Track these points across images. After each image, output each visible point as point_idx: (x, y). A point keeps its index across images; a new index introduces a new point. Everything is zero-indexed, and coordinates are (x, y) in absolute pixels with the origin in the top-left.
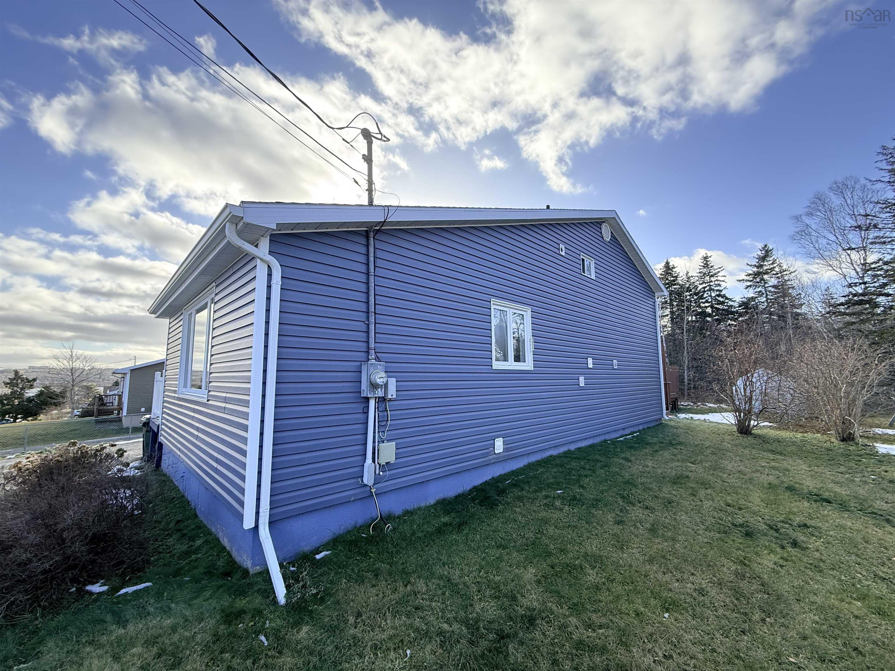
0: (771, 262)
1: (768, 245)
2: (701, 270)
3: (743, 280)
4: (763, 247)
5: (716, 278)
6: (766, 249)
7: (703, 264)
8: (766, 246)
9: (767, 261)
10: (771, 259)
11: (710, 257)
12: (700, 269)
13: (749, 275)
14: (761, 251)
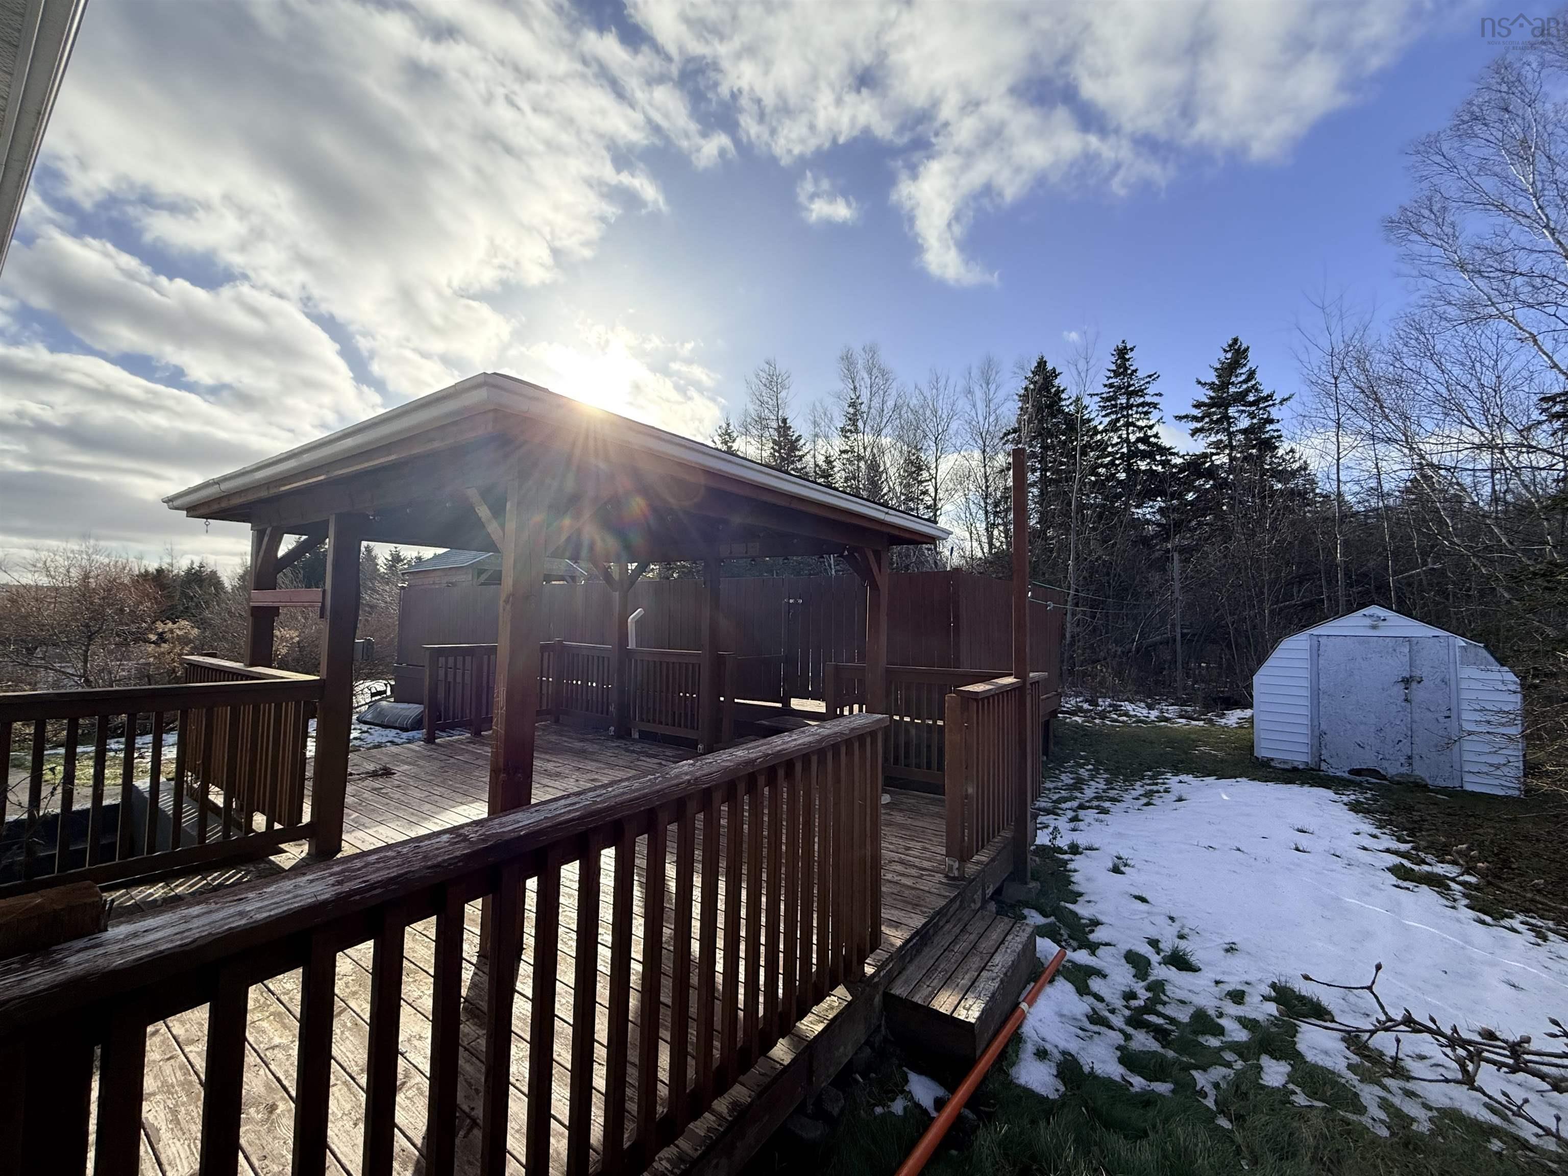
0: (1243, 377)
1: (1240, 338)
2: (1111, 381)
3: (1186, 417)
4: (1230, 342)
5: (1142, 400)
6: (1236, 347)
7: (1114, 367)
8: (1235, 341)
9: (1236, 376)
10: (1244, 370)
11: (1132, 350)
12: (1109, 378)
13: (1198, 406)
14: (1226, 351)
